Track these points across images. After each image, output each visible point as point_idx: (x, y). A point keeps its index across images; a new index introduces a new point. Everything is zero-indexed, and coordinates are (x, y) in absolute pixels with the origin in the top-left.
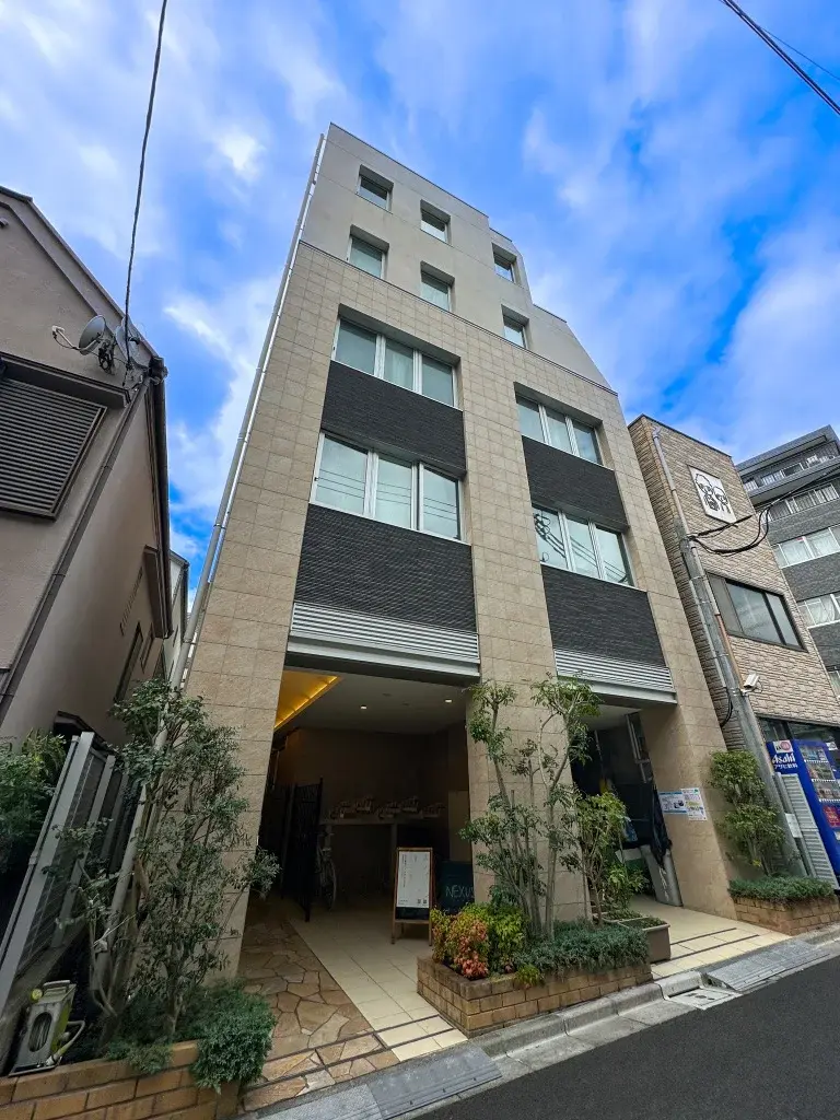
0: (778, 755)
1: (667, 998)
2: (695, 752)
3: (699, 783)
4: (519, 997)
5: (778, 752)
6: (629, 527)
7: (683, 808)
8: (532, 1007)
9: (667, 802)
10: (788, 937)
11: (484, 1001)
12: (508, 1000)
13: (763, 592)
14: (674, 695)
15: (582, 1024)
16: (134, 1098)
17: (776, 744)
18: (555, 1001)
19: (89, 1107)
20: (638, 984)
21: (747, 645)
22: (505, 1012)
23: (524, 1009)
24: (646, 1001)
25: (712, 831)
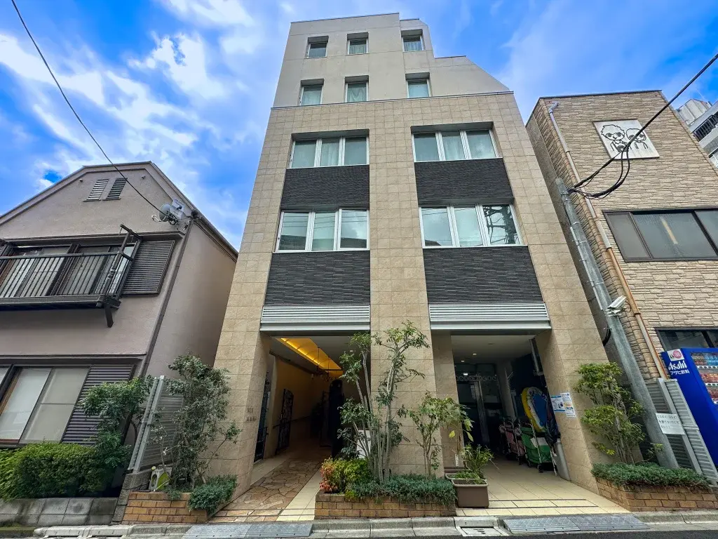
0: (673, 363)
1: (458, 528)
2: (566, 365)
3: (569, 389)
4: (347, 506)
5: (672, 360)
6: (514, 199)
7: (563, 408)
8: (356, 513)
9: (556, 402)
10: (628, 512)
11: (325, 504)
12: (340, 506)
13: (692, 211)
14: (549, 322)
15: (382, 528)
16: (170, 507)
17: (670, 353)
18: (372, 513)
19: (157, 506)
20: (441, 516)
21: (654, 267)
22: (337, 511)
23: (350, 513)
24: (438, 526)
25: (579, 425)
